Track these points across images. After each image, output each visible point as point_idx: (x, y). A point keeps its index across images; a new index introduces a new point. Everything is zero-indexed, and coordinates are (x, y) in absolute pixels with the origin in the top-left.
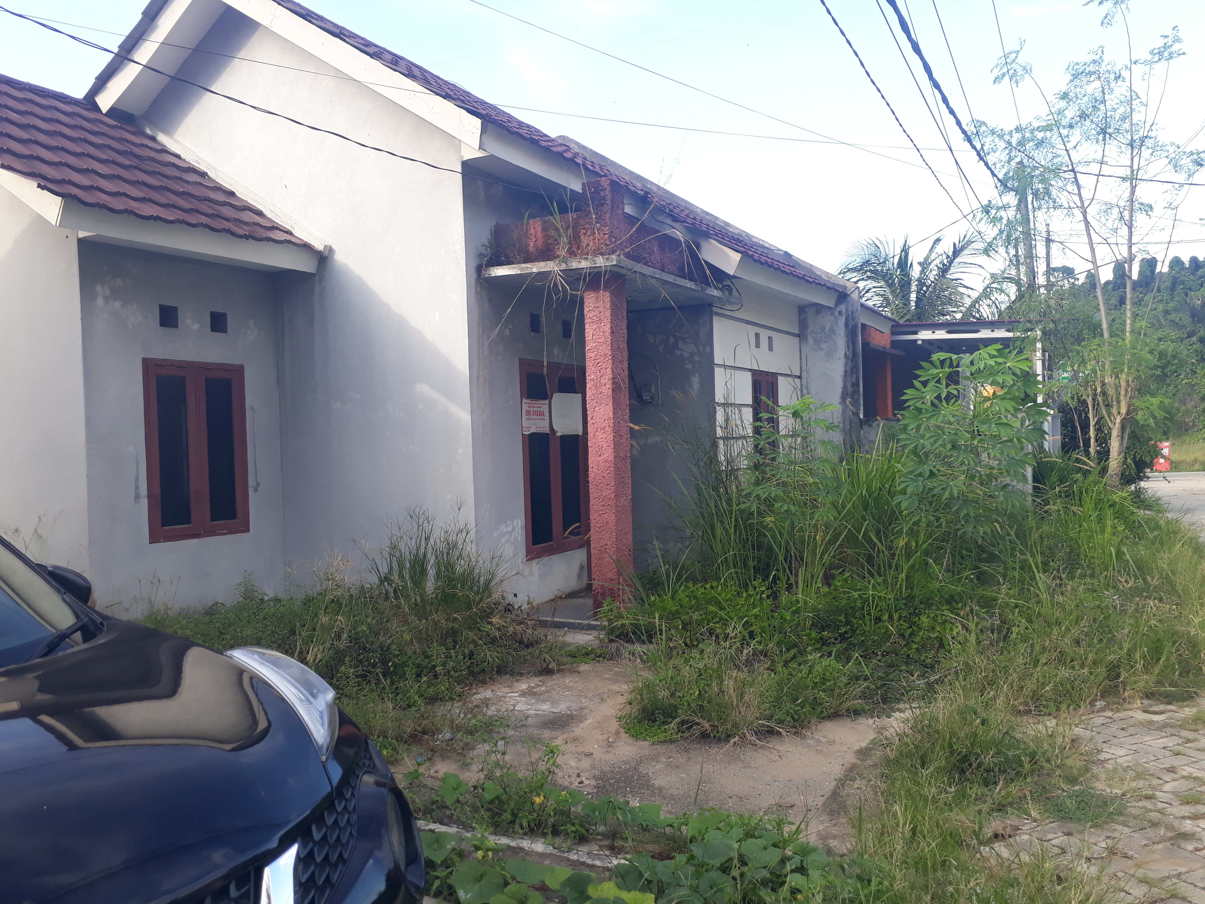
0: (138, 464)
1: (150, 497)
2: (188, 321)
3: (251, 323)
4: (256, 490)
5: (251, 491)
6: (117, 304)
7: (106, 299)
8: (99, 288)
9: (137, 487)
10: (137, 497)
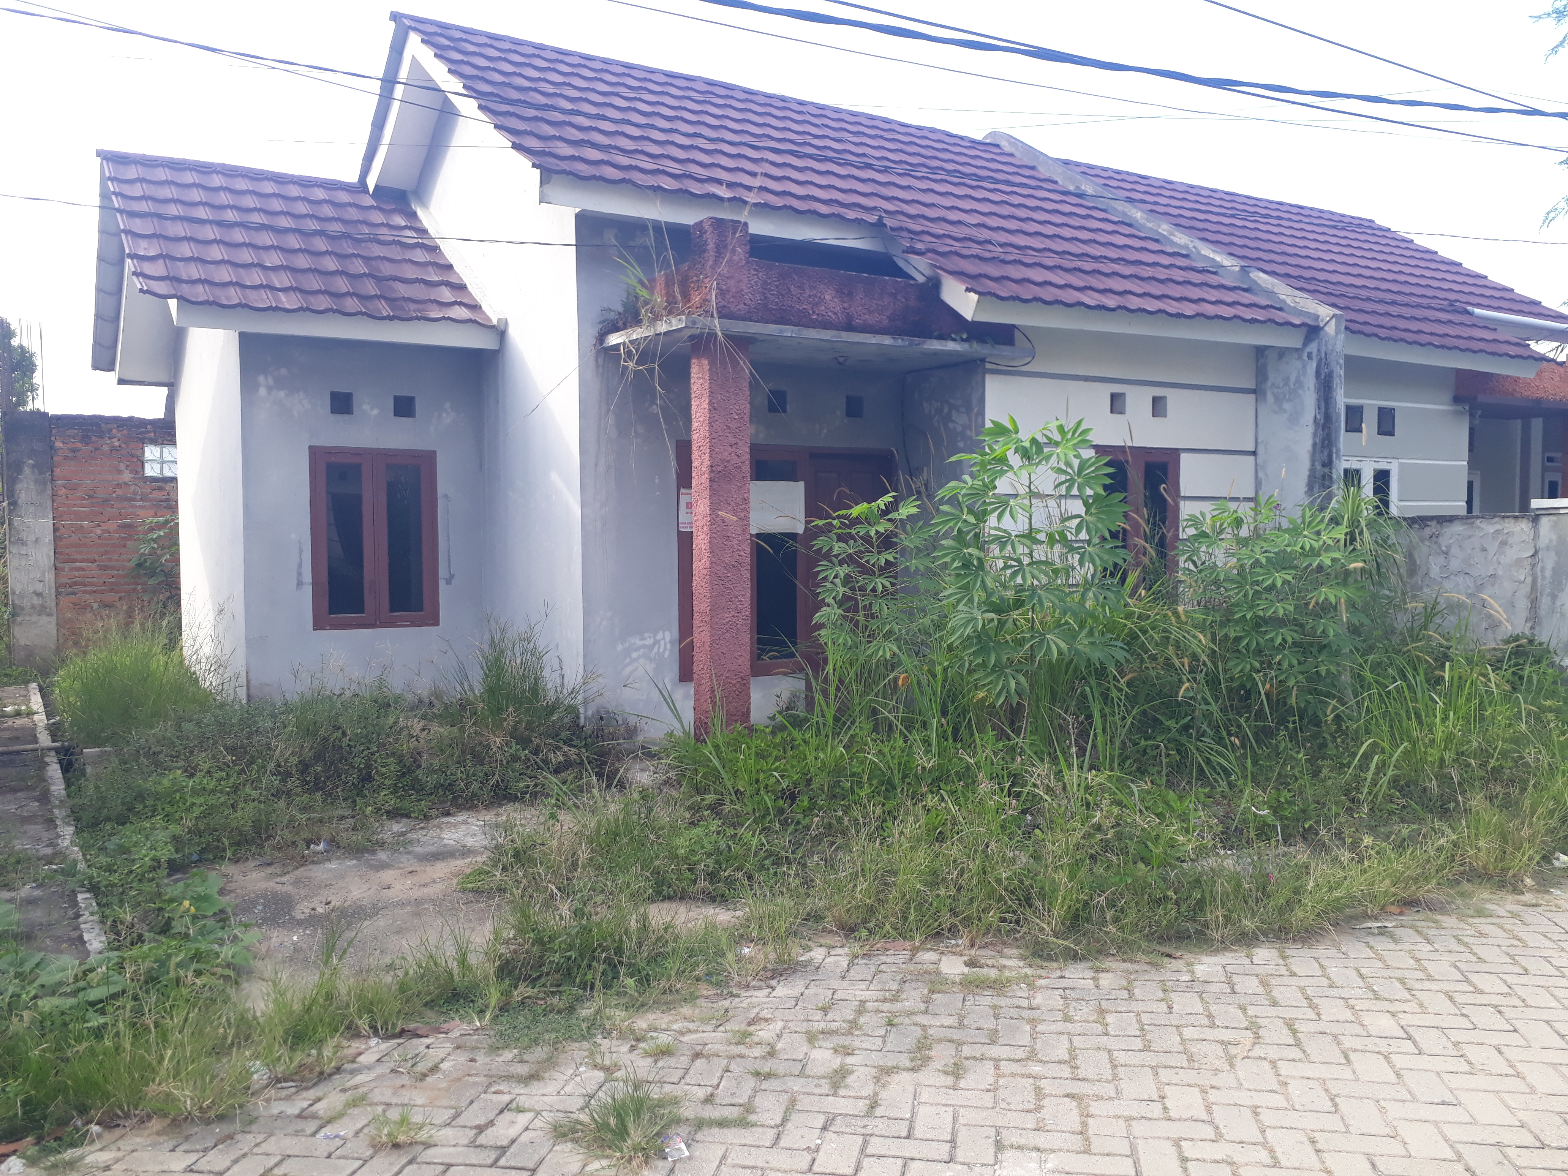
0: (301, 552)
1: (315, 584)
2: (366, 407)
3: (447, 405)
4: (449, 582)
5: (442, 584)
6: (282, 394)
7: (270, 389)
8: (261, 379)
9: (300, 574)
10: (300, 584)
